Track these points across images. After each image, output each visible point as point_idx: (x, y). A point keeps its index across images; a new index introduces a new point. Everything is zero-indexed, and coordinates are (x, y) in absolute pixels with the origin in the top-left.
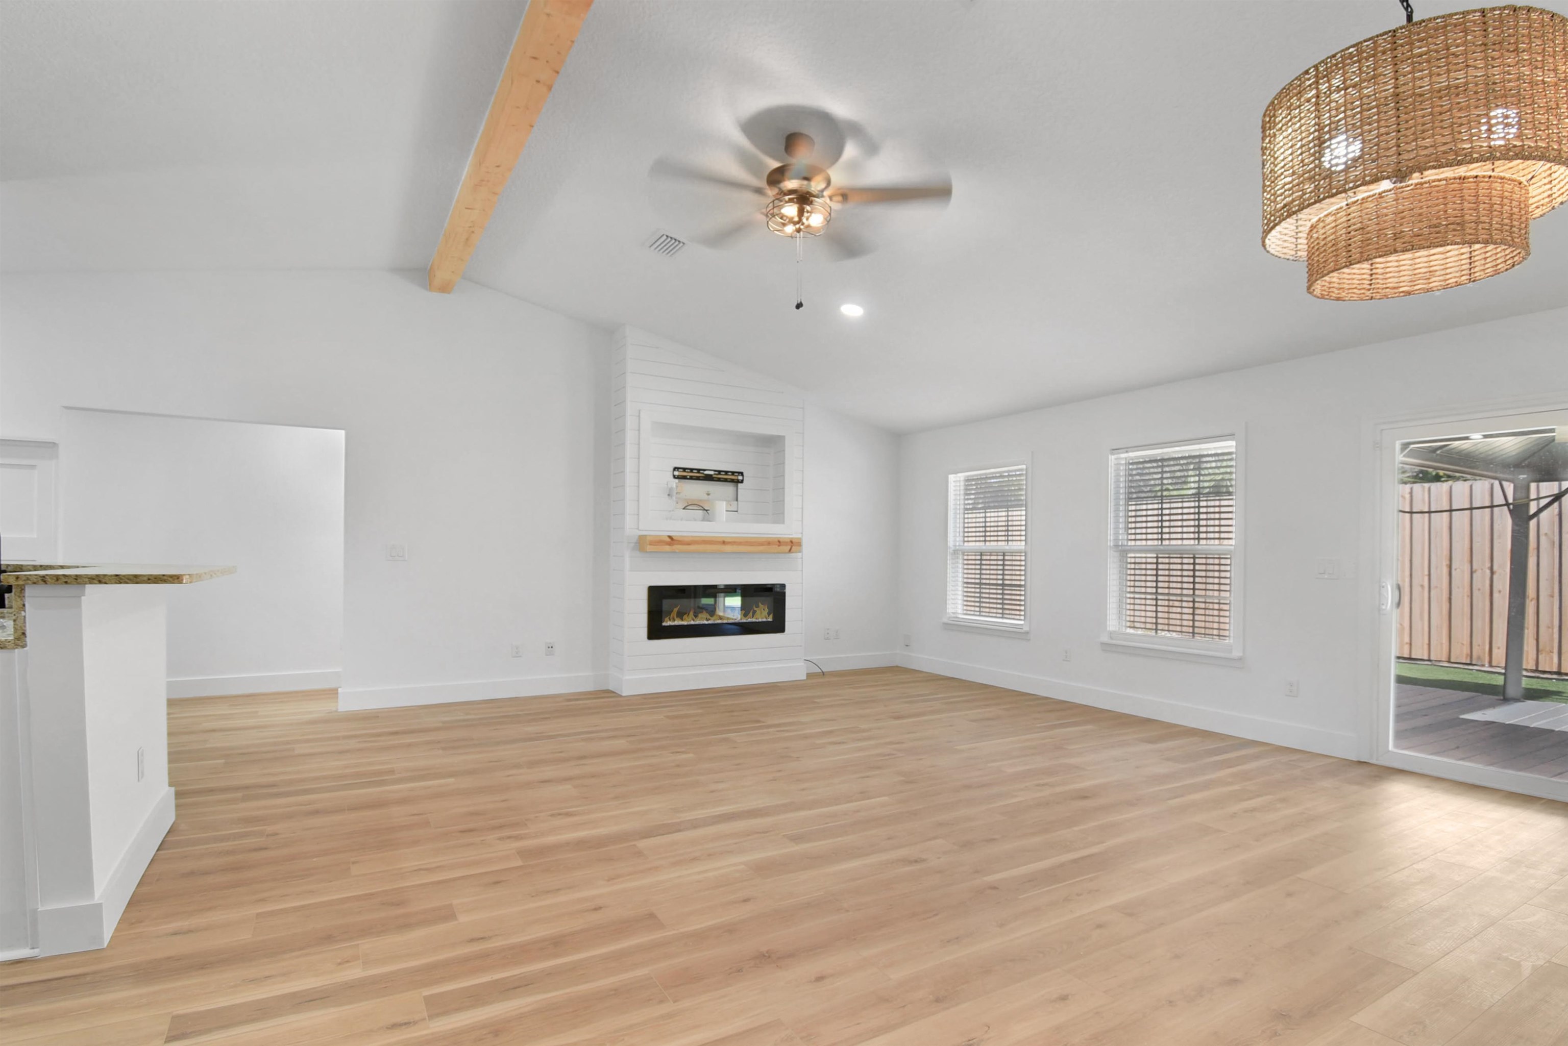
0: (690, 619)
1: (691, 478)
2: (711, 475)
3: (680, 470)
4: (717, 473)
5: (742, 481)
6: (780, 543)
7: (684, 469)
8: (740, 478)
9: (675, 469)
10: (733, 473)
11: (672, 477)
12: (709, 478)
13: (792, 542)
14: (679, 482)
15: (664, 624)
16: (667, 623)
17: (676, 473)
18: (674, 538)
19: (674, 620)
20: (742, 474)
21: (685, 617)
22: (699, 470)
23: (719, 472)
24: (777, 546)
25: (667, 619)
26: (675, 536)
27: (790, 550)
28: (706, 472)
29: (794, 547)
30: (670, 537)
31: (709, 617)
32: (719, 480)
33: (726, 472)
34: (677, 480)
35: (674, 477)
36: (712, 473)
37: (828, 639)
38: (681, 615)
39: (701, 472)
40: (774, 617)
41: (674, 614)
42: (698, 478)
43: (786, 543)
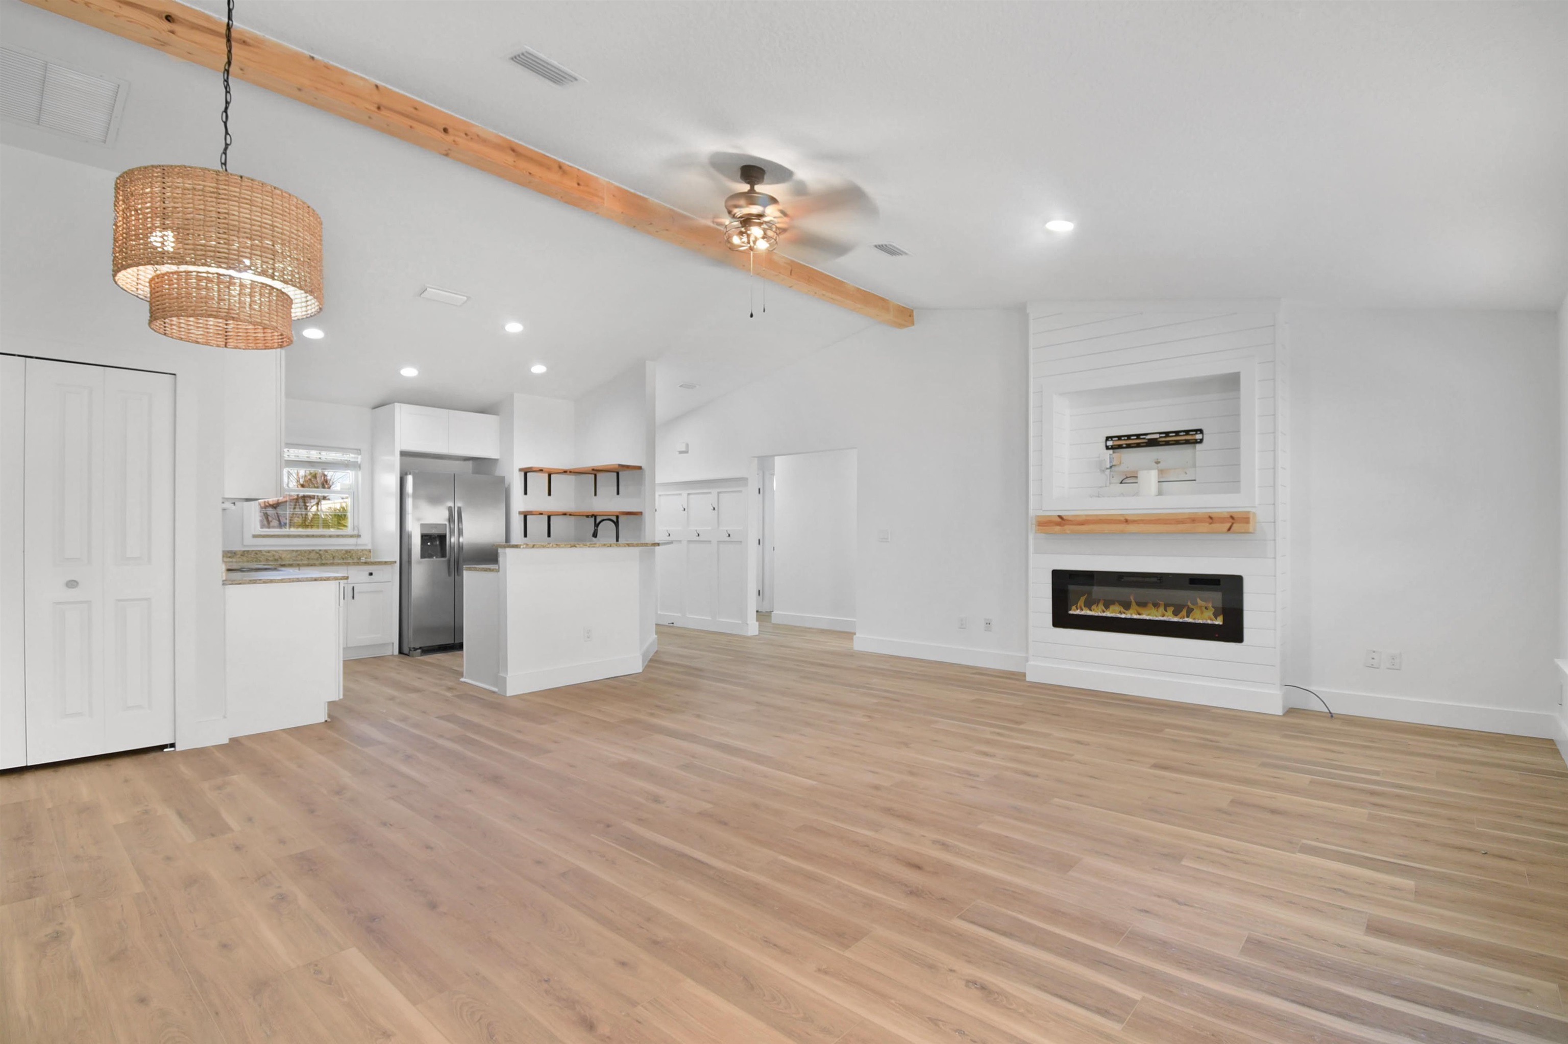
0: (1100, 610)
1: (1129, 446)
2: (1156, 439)
3: (1114, 439)
4: (1164, 435)
5: (1201, 441)
6: (1211, 519)
7: (1119, 438)
8: (1199, 437)
9: (1108, 439)
10: (1187, 432)
11: (1105, 448)
12: (1153, 443)
13: (1232, 517)
14: (1114, 452)
15: (1071, 612)
16: (1074, 611)
17: (1110, 443)
18: (1064, 518)
19: (1082, 610)
20: (1201, 431)
21: (1094, 607)
22: (1138, 436)
23: (1167, 434)
24: (1207, 524)
25: (1074, 607)
26: (1065, 516)
27: (1229, 529)
28: (1149, 437)
29: (1234, 525)
30: (1060, 517)
31: (1123, 610)
32: (1167, 443)
33: (1177, 433)
34: (1111, 452)
35: (1107, 448)
36: (1157, 436)
37: (1372, 666)
38: (1089, 605)
39: (1142, 437)
40: (1224, 620)
41: (1081, 602)
42: (1138, 445)
43: (1222, 520)
